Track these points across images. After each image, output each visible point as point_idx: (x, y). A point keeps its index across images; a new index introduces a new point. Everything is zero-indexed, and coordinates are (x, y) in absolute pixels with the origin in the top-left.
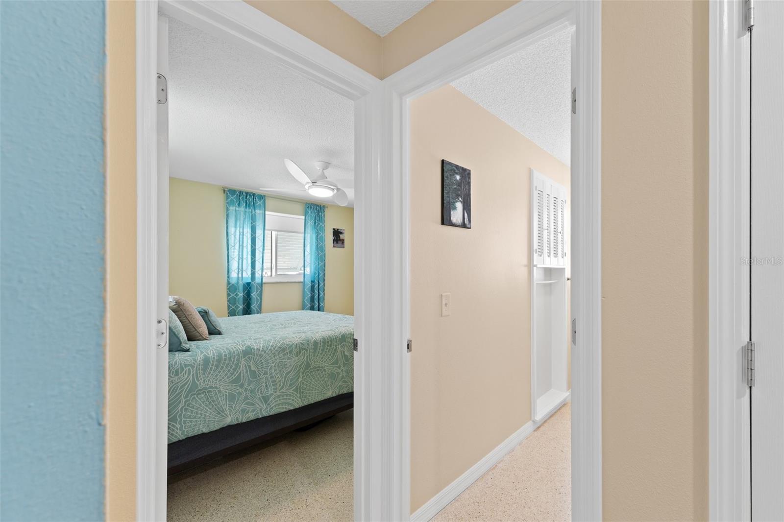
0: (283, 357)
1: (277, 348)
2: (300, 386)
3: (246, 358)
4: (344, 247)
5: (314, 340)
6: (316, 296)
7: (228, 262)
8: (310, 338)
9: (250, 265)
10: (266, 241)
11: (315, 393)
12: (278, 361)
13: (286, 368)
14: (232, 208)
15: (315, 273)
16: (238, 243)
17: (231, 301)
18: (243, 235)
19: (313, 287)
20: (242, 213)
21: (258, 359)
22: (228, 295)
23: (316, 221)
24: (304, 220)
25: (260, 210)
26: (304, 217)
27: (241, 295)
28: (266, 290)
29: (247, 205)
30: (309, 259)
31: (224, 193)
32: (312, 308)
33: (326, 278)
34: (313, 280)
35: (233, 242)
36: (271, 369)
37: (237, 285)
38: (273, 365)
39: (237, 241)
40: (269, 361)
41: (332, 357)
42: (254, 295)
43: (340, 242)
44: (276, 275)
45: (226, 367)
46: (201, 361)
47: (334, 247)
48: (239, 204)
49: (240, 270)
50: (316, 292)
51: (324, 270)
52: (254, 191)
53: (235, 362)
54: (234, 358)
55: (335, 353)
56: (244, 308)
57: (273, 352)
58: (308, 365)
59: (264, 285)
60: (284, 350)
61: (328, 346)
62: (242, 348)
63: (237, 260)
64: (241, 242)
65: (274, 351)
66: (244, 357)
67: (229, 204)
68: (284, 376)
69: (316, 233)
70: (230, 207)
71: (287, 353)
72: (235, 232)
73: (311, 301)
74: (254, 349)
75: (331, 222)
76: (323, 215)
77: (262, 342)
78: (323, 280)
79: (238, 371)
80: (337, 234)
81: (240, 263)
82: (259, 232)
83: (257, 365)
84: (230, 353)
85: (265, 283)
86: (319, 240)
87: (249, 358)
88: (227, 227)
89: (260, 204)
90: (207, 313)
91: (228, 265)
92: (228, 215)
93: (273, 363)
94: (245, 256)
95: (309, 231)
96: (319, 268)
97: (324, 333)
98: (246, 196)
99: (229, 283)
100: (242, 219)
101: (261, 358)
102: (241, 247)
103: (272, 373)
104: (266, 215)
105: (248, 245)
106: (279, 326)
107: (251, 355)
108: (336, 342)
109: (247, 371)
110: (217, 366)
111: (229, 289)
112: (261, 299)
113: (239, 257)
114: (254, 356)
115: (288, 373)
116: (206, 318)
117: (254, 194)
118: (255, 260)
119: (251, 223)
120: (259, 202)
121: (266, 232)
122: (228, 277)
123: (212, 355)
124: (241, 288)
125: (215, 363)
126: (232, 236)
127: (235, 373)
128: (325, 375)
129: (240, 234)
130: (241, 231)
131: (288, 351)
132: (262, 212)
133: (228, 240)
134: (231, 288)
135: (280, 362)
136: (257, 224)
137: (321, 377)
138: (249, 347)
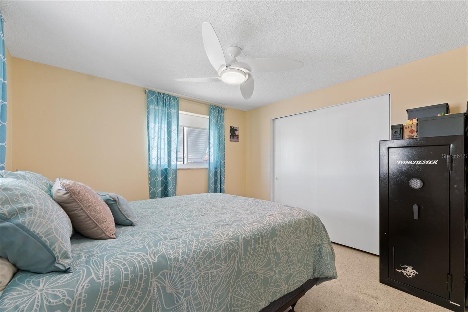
0: (209, 267)
1: (201, 254)
2: (231, 303)
3: (159, 275)
4: (238, 142)
5: (244, 238)
6: (219, 180)
7: (149, 151)
8: (239, 234)
9: (167, 154)
10: (179, 134)
11: (248, 308)
12: (203, 273)
13: (213, 281)
14: (152, 107)
15: (217, 162)
16: (157, 136)
17: (152, 184)
18: (161, 129)
19: (216, 173)
20: (160, 111)
21: (177, 274)
22: (150, 179)
23: (218, 120)
24: (209, 119)
25: (174, 109)
26: (208, 117)
27: (160, 179)
28: (180, 176)
29: (164, 104)
30: (213, 151)
31: (145, 93)
32: (215, 191)
33: (225, 166)
34: (216, 167)
35: (153, 134)
36: (194, 286)
37: (156, 171)
38: (197, 280)
39: (156, 134)
40: (191, 275)
41: (264, 257)
42: (170, 179)
43: (235, 138)
44: (187, 163)
45: (128, 296)
46: (83, 295)
47: (231, 141)
48: (157, 103)
49: (159, 158)
50: (219, 176)
51: (224, 159)
52: (170, 93)
53: (142, 286)
54: (141, 280)
55: (267, 252)
56: (162, 190)
57: (196, 261)
58: (239, 272)
59: (178, 171)
60: (210, 255)
61: (259, 244)
62: (153, 259)
63: (157, 150)
64: (159, 135)
65: (198, 259)
66: (155, 276)
67: (149, 103)
68: (211, 294)
69: (218, 129)
70: (150, 105)
71: (214, 259)
72: (155, 126)
73: (214, 184)
74: (171, 260)
75: (229, 122)
76: (223, 115)
77: (181, 246)
78: (223, 167)
79: (147, 299)
80: (233, 130)
81: (159, 153)
82: (174, 128)
83: (174, 285)
84: (134, 272)
85: (179, 169)
86: (220, 134)
87: (163, 274)
88: (148, 122)
89: (174, 104)
90: (116, 201)
91: (149, 154)
92: (148, 112)
93: (196, 277)
94: (162, 147)
95: (213, 128)
96: (220, 158)
97: (252, 227)
98: (163, 97)
99: (150, 169)
100: (160, 115)
101: (180, 272)
102: (159, 139)
103: (195, 293)
104: (179, 114)
105: (165, 137)
106: (196, 212)
107: (165, 271)
108: (267, 238)
109: (160, 297)
110: (111, 298)
111: (150, 174)
112: (176, 182)
113: (158, 147)
114: (171, 270)
115: (216, 288)
116: (116, 207)
117: (169, 96)
118: (171, 150)
119: (168, 119)
120: (174, 103)
121: (179, 127)
122: (149, 164)
123: (104, 278)
124: (160, 173)
125: (108, 294)
126: (153, 130)
127: (142, 304)
128: (258, 281)
129: (158, 128)
130: (160, 125)
131: (215, 257)
132: (176, 111)
133: (149, 133)
134: (152, 173)
135: (205, 273)
136: (172, 121)
137: (253, 286)
138: (163, 256)
